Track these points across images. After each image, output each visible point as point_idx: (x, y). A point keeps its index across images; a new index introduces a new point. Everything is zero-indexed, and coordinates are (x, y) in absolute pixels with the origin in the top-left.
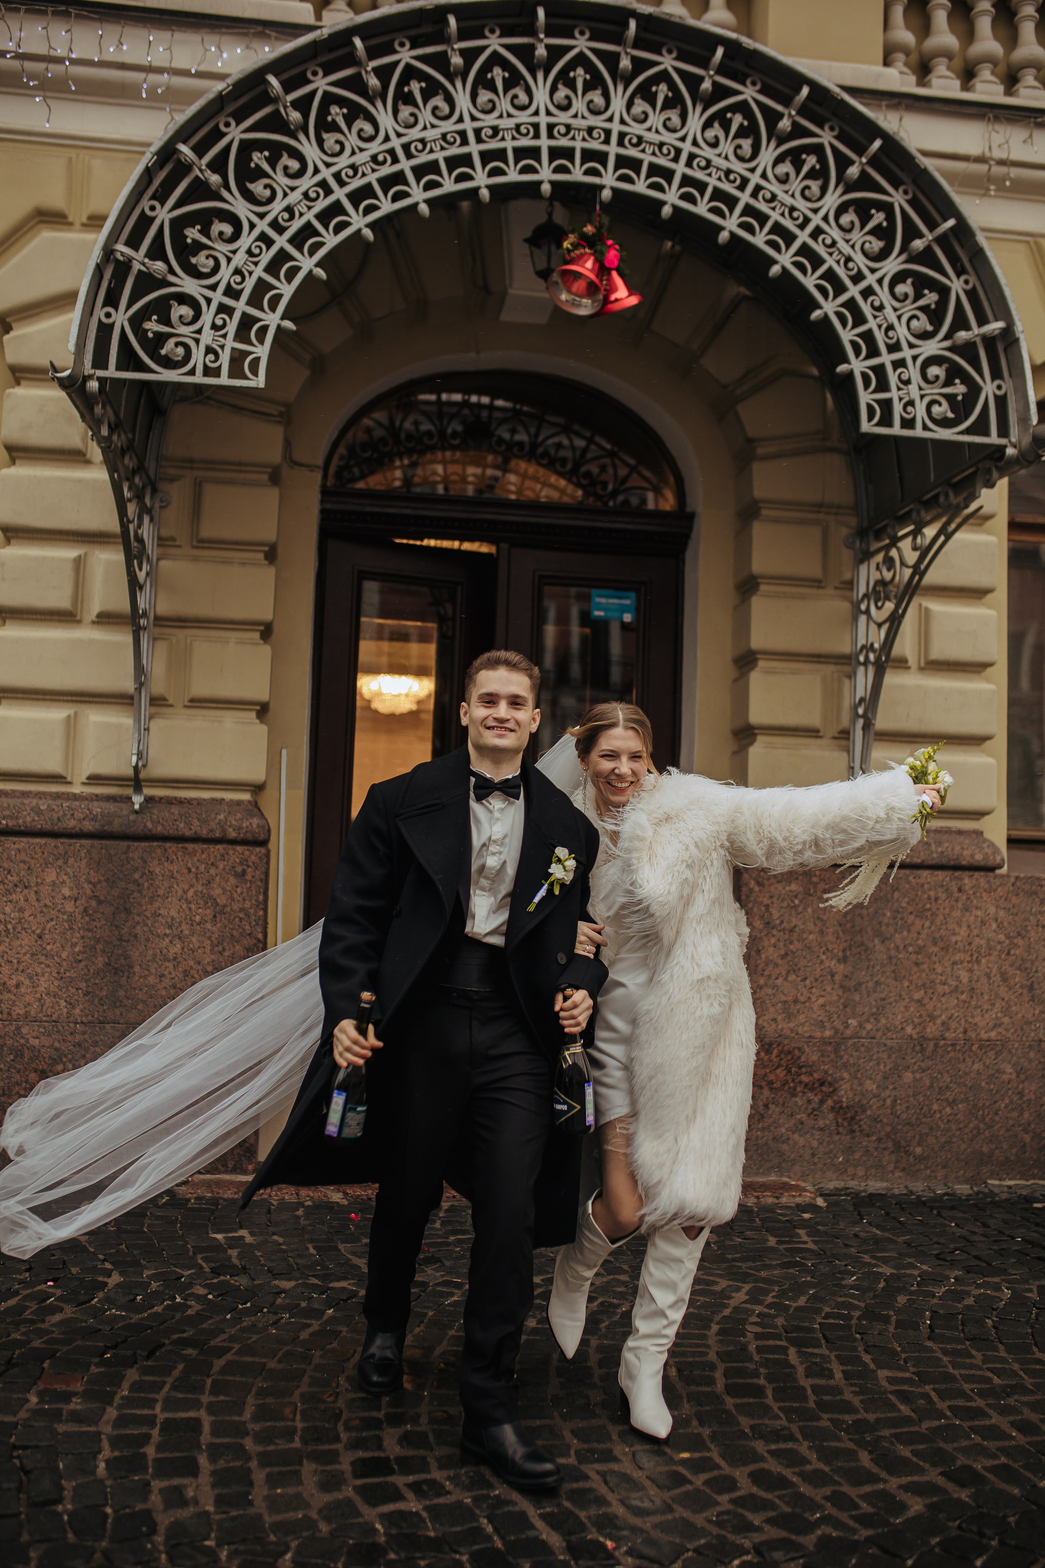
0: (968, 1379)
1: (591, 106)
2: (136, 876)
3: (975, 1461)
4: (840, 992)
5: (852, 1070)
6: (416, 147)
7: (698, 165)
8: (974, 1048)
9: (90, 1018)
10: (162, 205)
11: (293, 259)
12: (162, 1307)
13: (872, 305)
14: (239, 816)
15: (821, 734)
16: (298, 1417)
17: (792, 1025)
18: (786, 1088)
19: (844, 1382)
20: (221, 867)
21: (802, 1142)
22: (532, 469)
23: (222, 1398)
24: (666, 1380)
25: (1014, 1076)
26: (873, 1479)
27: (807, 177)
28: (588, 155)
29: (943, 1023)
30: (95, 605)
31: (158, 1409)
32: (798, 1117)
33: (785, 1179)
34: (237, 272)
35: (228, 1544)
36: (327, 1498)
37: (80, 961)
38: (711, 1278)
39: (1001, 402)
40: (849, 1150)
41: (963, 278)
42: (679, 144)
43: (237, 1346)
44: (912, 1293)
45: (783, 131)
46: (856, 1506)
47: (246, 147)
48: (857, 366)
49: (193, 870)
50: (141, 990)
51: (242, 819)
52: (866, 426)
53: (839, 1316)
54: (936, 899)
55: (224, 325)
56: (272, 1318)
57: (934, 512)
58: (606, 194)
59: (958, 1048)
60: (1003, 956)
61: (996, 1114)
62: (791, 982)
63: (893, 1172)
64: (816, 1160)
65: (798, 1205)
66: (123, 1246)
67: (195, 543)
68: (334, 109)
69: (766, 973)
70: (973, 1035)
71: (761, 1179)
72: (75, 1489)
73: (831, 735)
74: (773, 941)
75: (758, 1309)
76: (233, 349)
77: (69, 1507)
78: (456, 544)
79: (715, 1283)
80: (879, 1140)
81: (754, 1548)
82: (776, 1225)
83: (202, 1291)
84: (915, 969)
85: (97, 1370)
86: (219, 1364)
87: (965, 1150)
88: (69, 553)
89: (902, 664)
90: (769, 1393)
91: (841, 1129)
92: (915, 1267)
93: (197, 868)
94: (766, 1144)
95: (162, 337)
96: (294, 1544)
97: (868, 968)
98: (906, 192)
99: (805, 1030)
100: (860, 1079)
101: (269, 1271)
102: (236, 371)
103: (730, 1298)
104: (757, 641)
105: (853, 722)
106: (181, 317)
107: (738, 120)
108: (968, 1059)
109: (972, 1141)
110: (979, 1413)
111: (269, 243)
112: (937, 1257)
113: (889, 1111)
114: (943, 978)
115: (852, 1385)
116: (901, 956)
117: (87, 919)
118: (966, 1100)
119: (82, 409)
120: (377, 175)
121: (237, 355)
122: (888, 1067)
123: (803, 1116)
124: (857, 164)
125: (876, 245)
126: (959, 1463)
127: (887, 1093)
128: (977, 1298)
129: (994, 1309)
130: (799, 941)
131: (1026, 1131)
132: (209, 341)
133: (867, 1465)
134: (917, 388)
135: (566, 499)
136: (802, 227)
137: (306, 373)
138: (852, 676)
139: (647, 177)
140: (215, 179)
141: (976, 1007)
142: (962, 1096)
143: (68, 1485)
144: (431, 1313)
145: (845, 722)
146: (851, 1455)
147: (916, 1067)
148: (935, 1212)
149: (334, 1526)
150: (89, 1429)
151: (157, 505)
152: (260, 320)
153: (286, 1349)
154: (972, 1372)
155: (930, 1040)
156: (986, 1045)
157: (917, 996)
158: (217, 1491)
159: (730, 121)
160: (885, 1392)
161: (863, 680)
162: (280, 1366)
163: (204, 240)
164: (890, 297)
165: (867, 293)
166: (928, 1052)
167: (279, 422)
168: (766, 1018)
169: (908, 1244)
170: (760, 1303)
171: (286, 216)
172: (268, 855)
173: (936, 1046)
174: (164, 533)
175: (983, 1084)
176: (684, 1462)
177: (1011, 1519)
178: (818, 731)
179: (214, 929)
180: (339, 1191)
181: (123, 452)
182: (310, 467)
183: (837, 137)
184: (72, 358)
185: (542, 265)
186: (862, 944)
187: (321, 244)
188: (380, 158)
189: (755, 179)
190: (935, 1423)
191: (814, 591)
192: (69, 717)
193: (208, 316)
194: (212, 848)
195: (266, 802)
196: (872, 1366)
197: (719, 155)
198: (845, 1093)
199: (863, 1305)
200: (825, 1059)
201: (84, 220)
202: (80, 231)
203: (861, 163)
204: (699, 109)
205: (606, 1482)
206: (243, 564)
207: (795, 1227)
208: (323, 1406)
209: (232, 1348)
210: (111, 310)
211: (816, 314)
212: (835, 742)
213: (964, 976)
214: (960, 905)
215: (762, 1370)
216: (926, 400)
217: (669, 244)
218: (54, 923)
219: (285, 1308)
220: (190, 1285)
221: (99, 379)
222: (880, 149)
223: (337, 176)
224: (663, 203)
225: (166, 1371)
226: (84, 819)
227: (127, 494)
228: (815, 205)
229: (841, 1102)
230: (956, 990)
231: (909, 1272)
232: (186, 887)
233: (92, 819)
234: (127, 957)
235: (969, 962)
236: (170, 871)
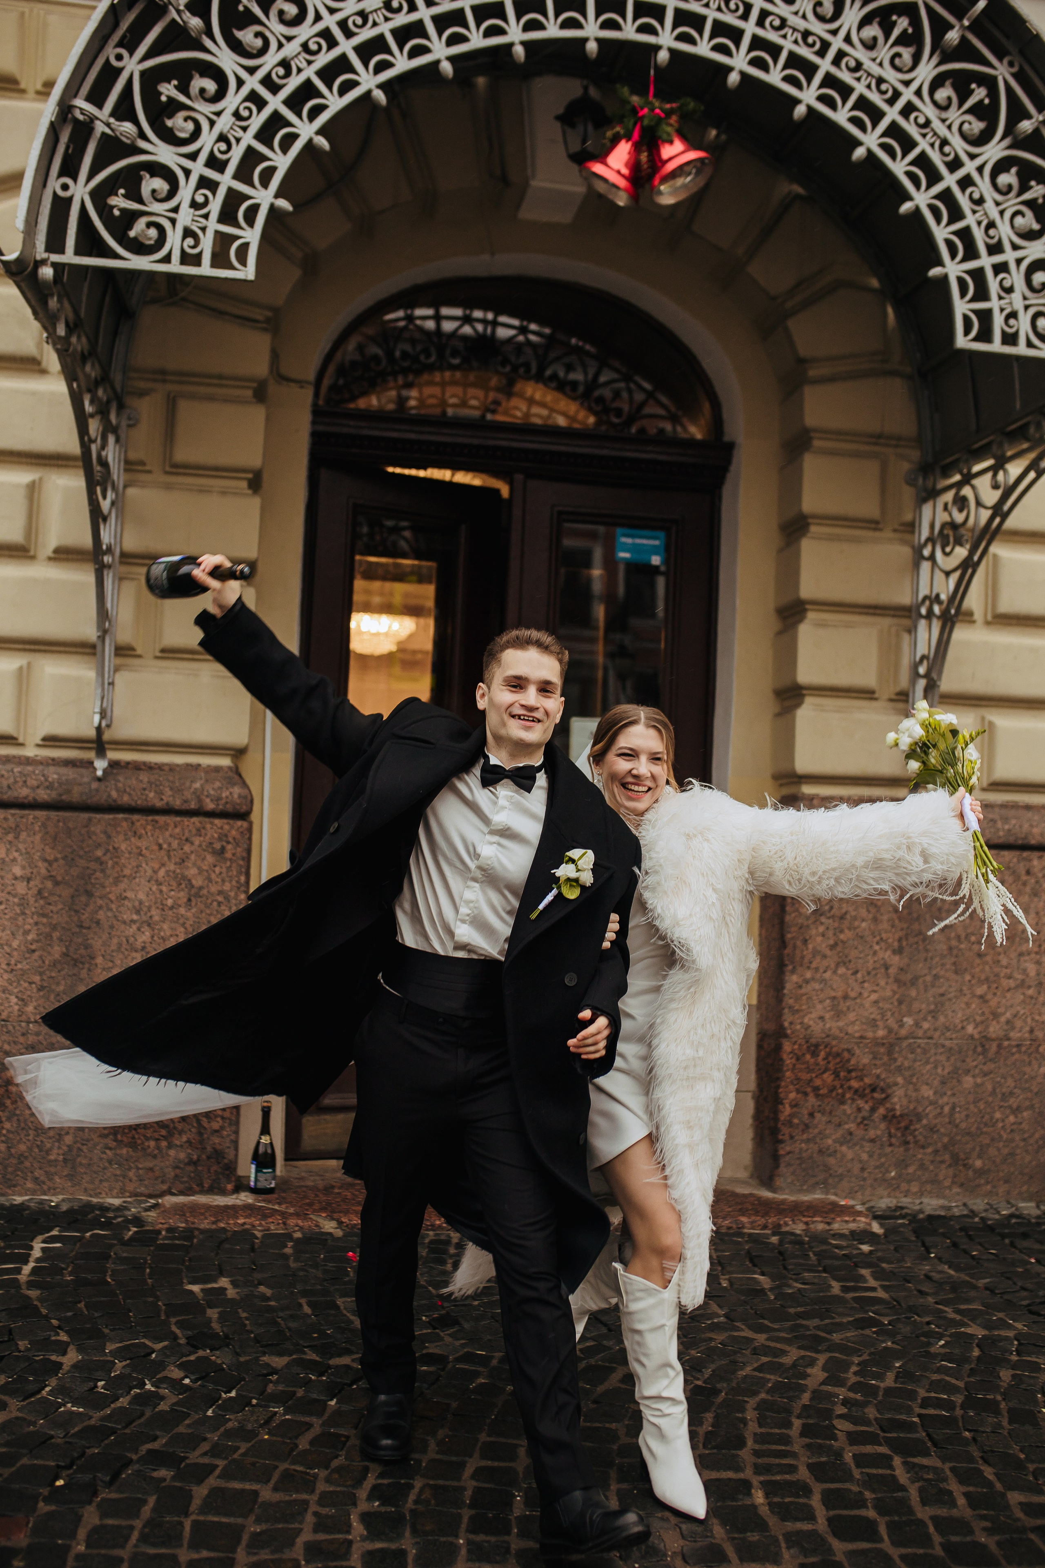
2: (99, 853)
4: (895, 987)
5: (907, 1074)
7: (771, 25)
10: (131, 54)
11: (289, 124)
12: (128, 1398)
13: (971, 197)
14: (218, 784)
15: (876, 695)
17: (841, 1024)
18: (834, 1094)
19: (970, 1512)
20: (197, 843)
21: (850, 1154)
22: (539, 393)
23: (205, 1554)
27: (898, 42)
28: (642, 8)
29: (1008, 1022)
30: (51, 540)
32: (847, 1126)
33: (833, 1198)
34: (222, 138)
37: (34, 951)
38: (779, 1346)
40: (902, 1164)
43: (221, 1463)
44: (1013, 1366)
48: (953, 269)
49: (165, 846)
51: (220, 788)
52: (962, 341)
53: (939, 1404)
55: (206, 203)
56: (263, 1416)
57: (1022, 445)
58: (663, 56)
59: (1023, 1049)
62: (841, 976)
63: (950, 1188)
64: (866, 1175)
65: (853, 1233)
66: (81, 1305)
67: (168, 469)
69: (814, 965)
71: (806, 1198)
73: (886, 696)
74: (821, 929)
75: (842, 1393)
76: (217, 232)
79: (784, 1353)
80: (936, 1152)
82: (836, 1263)
83: (175, 1373)
84: (978, 961)
85: (45, 1509)
86: (200, 1492)
87: (1030, 1162)
88: (22, 477)
89: (970, 618)
90: (883, 1530)
91: (893, 1140)
92: (1010, 1327)
93: (170, 844)
94: (811, 1157)
95: (131, 217)
97: (926, 960)
98: (1011, 64)
99: (855, 1029)
100: (915, 1084)
101: (257, 1341)
102: (220, 259)
103: (805, 1376)
104: (807, 590)
105: (913, 682)
106: (154, 191)
108: (1034, 1062)
109: (1037, 1152)
111: (261, 103)
112: (1029, 1310)
113: (947, 1120)
114: (1008, 971)
115: (980, 1517)
116: (962, 946)
117: (42, 902)
118: (1032, 1107)
119: (33, 303)
120: (391, 25)
121: (221, 239)
122: (946, 1071)
123: (851, 1126)
124: (957, 28)
125: (977, 126)
127: (945, 1099)
130: (850, 929)
132: (188, 223)
134: (1020, 298)
136: (891, 102)
137: (296, 273)
138: (912, 630)
139: (711, 38)
140: (195, 23)
142: (1027, 1103)
144: (454, 1405)
145: (904, 682)
147: (977, 1071)
148: (1008, 1242)
151: (124, 423)
152: (249, 198)
153: (283, 1466)
155: (993, 1040)
157: (980, 991)
160: (1024, 1529)
161: (926, 636)
162: (277, 1497)
163: (182, 98)
164: (991, 189)
165: (966, 182)
166: (991, 1054)
167: (265, 330)
168: (813, 1016)
169: (991, 1290)
170: (841, 1383)
171: (281, 71)
172: (250, 830)
173: (1000, 1046)
174: (132, 456)
178: (873, 692)
179: (189, 914)
180: (332, 1219)
181: (84, 358)
182: (301, 383)
184: (21, 237)
185: (576, 147)
187: (323, 107)
188: (395, 4)
189: (837, 43)
191: (870, 534)
192: (21, 669)
193: (186, 192)
194: (186, 821)
195: (248, 767)
196: (998, 1486)
197: (796, 13)
198: (899, 1101)
199: (962, 1385)
200: (878, 1062)
201: (36, 86)
202: (34, 100)
203: (961, 27)
206: (224, 493)
207: (856, 1265)
209: (216, 1466)
210: (68, 181)
211: (906, 207)
212: (891, 704)
213: (1032, 969)
214: (1028, 889)
215: (868, 1495)
216: (1032, 311)
217: (714, 133)
219: (278, 1398)
220: (161, 1365)
221: (54, 265)
222: (983, 11)
223: (343, 25)
224: (730, 69)
225: (132, 1508)
226: (38, 787)
227: (88, 408)
228: (907, 77)
229: (894, 1110)
230: (1022, 984)
231: (1003, 1333)
232: (156, 866)
233: (47, 787)
234: (87, 947)
235: (1037, 953)
236: (138, 848)
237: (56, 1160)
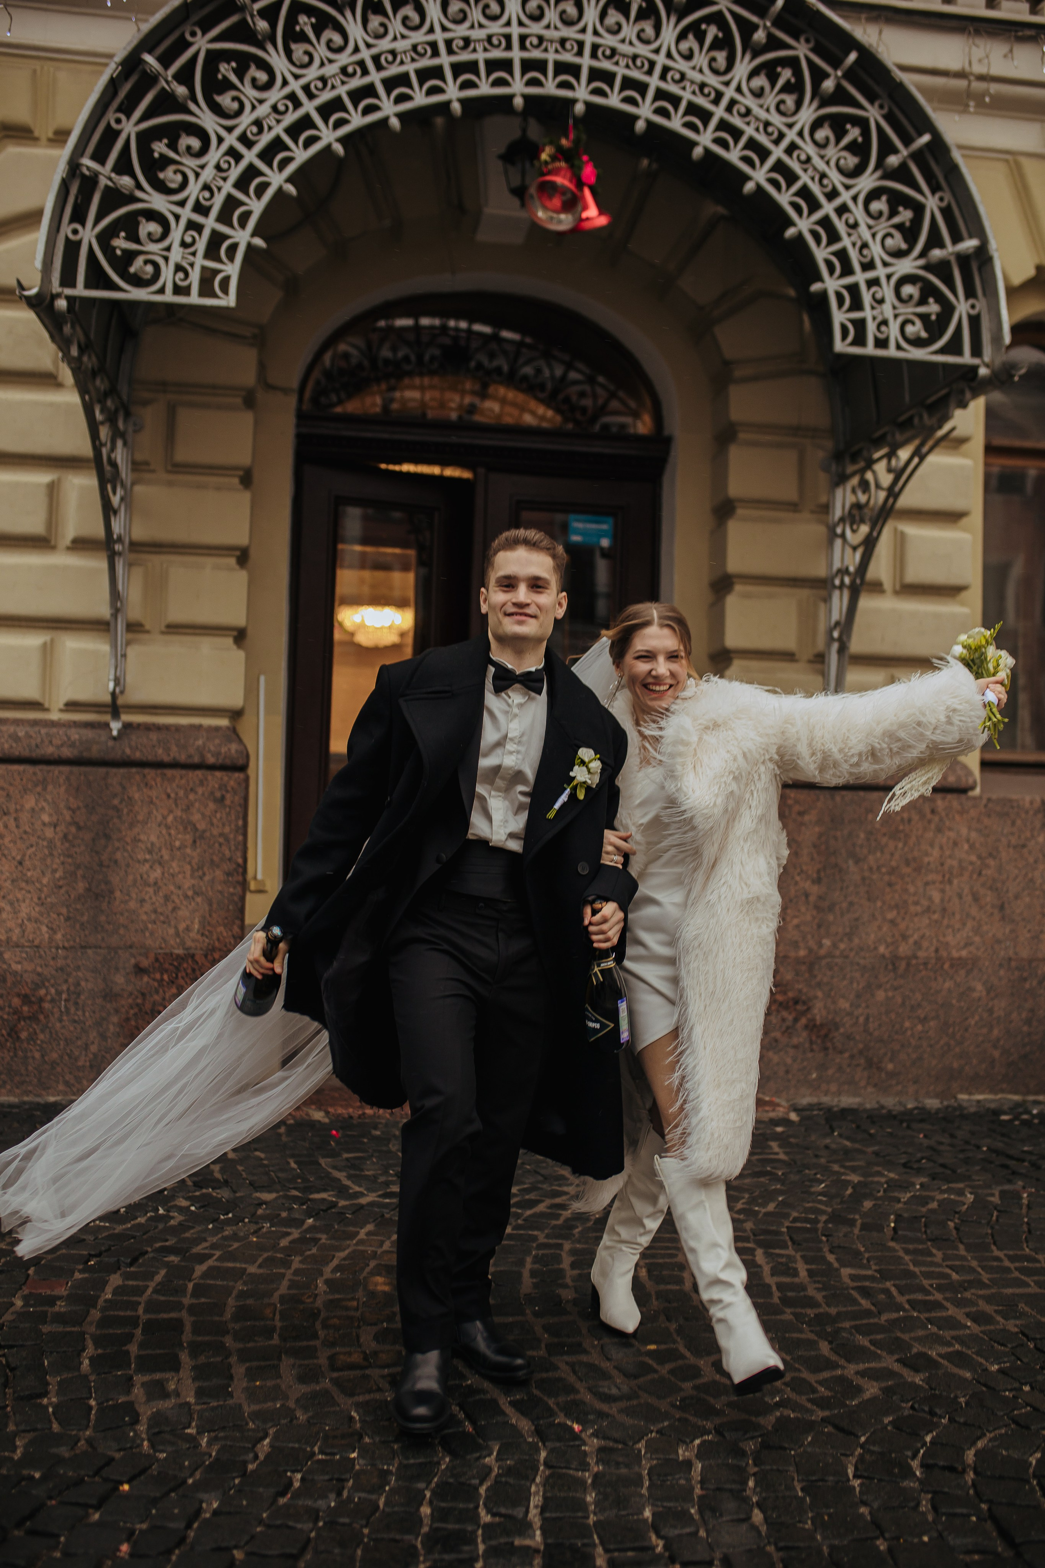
0: (928, 1275)
1: (564, 16)
2: (116, 802)
3: (930, 1348)
4: (815, 913)
5: (826, 988)
6: (386, 59)
7: (673, 79)
8: (946, 966)
9: (72, 943)
10: (128, 118)
11: (262, 174)
12: (145, 1218)
13: (846, 222)
14: (217, 741)
15: (797, 657)
16: (277, 1317)
19: (807, 1279)
20: (200, 792)
21: (776, 1059)
22: (511, 395)
23: (203, 1300)
24: (636, 1279)
25: (984, 993)
26: (831, 1365)
27: (783, 90)
28: (561, 68)
29: (916, 943)
30: (70, 531)
31: (141, 1311)
32: (773, 1034)
34: (206, 187)
35: (209, 1432)
36: (304, 1389)
37: (61, 887)
39: (975, 321)
40: (822, 1067)
41: (937, 196)
42: (652, 56)
43: (218, 1253)
44: (877, 1199)
45: (758, 43)
46: (814, 1391)
47: (214, 58)
48: (832, 284)
49: (173, 795)
50: (122, 914)
51: (220, 745)
52: (840, 346)
53: (807, 1220)
54: (910, 821)
55: (194, 241)
56: (253, 1228)
57: (908, 434)
58: (579, 108)
59: (930, 966)
60: (975, 876)
61: (966, 1030)
63: (865, 1088)
64: (790, 1076)
65: (771, 1120)
67: (169, 468)
68: (303, 19)
70: (944, 954)
72: (60, 1384)
73: (806, 659)
76: (203, 267)
77: (54, 1400)
78: (436, 470)
80: (852, 1057)
81: (715, 1428)
83: (184, 1203)
84: (888, 890)
85: (81, 1276)
86: (200, 1269)
87: (936, 1065)
88: (42, 478)
89: (877, 587)
91: (814, 1047)
92: (882, 1175)
93: (177, 794)
95: (130, 256)
96: (271, 1431)
97: (842, 889)
98: (881, 107)
100: (833, 998)
101: (251, 1184)
102: (206, 289)
104: (734, 565)
105: (828, 645)
106: (149, 234)
107: (712, 32)
108: (939, 978)
109: (942, 1057)
110: (937, 1305)
111: (238, 157)
112: (905, 1165)
113: (862, 1029)
114: (916, 898)
115: (815, 1282)
116: (874, 877)
117: (67, 845)
118: (937, 1017)
119: (50, 328)
120: (346, 88)
121: (208, 275)
122: (861, 986)
123: (777, 1034)
124: (832, 78)
125: (851, 161)
126: (915, 1350)
127: (860, 1010)
128: (941, 1203)
129: (956, 1213)
131: (995, 1047)
132: (179, 260)
133: (827, 1354)
134: (891, 307)
135: (545, 425)
136: (777, 142)
137: (279, 295)
138: (827, 600)
139: (621, 91)
140: (181, 90)
141: (948, 927)
142: (934, 1014)
143: (53, 1381)
145: (821, 644)
146: (812, 1344)
147: (888, 986)
148: (905, 1125)
149: (310, 1414)
150: (73, 1329)
151: (130, 429)
152: (230, 237)
153: (265, 1255)
154: (932, 1269)
155: (902, 959)
156: (957, 963)
157: (890, 915)
158: (197, 1384)
159: (704, 33)
160: (847, 1288)
161: (839, 603)
162: (261, 1271)
163: (172, 155)
164: (864, 215)
165: (842, 210)
166: (900, 971)
167: (253, 345)
169: (877, 1154)
171: (255, 129)
172: (247, 780)
173: (908, 965)
174: (139, 457)
175: (954, 1002)
176: (650, 1353)
177: (962, 1400)
178: (793, 655)
179: (194, 854)
180: (320, 1109)
181: (94, 374)
182: (285, 391)
183: (813, 50)
184: (39, 274)
185: (516, 182)
186: (836, 865)
187: (291, 159)
188: (350, 70)
189: (729, 93)
190: (894, 1315)
191: (791, 515)
192: (45, 644)
193: (177, 234)
194: (191, 774)
195: (245, 728)
196: (836, 1265)
197: (694, 68)
198: (819, 1012)
199: (829, 1210)
200: (800, 979)
201: (50, 135)
202: (47, 147)
203: (836, 76)
204: (673, 20)
205: (574, 1372)
206: (218, 489)
207: (767, 1140)
208: (301, 1307)
209: (212, 1255)
210: (78, 227)
211: (790, 232)
212: (810, 665)
213: (936, 896)
214: (933, 826)
216: (900, 320)
217: (645, 162)
218: (33, 849)
219: (265, 1218)
220: (172, 1197)
221: (69, 298)
222: (857, 62)
223: (306, 88)
224: (637, 117)
225: (150, 1276)
226: (62, 745)
227: (99, 416)
228: (790, 120)
229: (814, 1020)
230: (928, 910)
231: (876, 1179)
232: (165, 813)
233: (70, 746)
234: (107, 883)
235: (941, 882)
236: (149, 797)
237: (84, 1066)
